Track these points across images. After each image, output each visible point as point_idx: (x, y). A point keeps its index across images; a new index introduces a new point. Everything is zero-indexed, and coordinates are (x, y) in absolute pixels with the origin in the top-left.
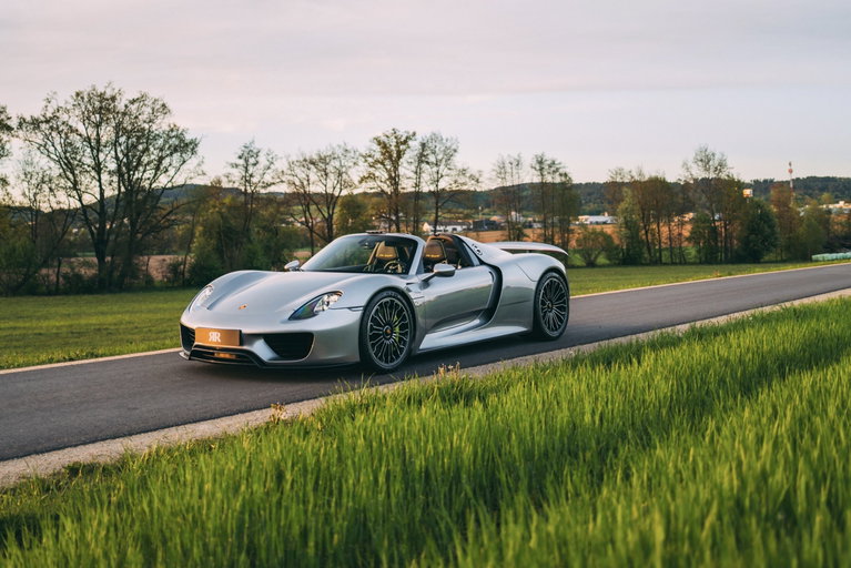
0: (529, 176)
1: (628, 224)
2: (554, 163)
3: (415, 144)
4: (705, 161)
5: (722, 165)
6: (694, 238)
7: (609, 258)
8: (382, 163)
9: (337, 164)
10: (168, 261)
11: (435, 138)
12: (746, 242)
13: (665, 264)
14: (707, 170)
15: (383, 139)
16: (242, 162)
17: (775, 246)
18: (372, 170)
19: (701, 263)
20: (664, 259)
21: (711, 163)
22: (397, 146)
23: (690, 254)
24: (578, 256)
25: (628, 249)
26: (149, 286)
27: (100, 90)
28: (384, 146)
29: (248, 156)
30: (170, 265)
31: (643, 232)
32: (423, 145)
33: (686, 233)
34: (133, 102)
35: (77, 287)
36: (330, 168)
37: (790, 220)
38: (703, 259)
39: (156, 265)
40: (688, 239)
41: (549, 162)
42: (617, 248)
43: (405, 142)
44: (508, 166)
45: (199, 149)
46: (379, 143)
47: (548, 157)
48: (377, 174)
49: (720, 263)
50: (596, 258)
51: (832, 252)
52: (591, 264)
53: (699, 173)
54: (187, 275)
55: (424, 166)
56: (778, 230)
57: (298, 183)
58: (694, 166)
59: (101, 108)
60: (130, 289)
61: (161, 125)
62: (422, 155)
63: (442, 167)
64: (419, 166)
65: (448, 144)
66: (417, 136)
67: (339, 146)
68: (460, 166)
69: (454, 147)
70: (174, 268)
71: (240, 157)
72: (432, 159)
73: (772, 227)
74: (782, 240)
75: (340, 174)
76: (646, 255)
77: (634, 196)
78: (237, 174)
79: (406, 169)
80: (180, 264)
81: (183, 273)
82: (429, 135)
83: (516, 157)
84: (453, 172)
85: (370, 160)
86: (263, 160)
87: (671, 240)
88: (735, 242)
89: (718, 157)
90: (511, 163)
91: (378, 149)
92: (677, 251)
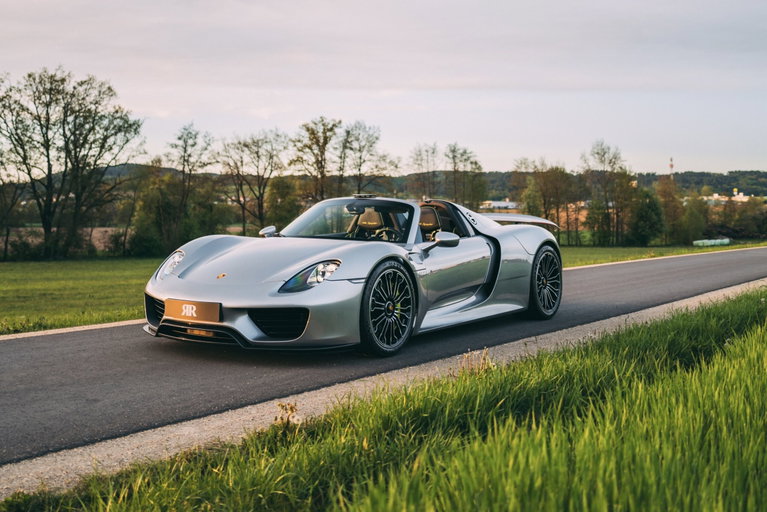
1: (531, 209)
2: (465, 152)
3: (340, 132)
4: (601, 154)
5: (616, 159)
6: (589, 223)
8: (310, 148)
9: (269, 147)
10: (110, 233)
11: (359, 126)
12: (635, 228)
13: (563, 246)
14: (602, 162)
15: (312, 126)
16: (181, 143)
17: (660, 232)
18: (300, 154)
19: (594, 245)
20: (561, 242)
21: (606, 156)
22: (324, 133)
23: (584, 237)
26: (92, 255)
27: (51, 72)
28: (312, 132)
29: (187, 138)
30: (112, 236)
32: (348, 133)
33: (582, 219)
34: (81, 84)
35: (24, 255)
36: (262, 151)
37: (675, 210)
38: (597, 242)
39: (98, 236)
40: (584, 224)
41: (461, 151)
43: (331, 130)
44: (424, 154)
45: (142, 130)
46: (308, 130)
47: (461, 147)
48: (305, 157)
49: (612, 246)
51: (710, 238)
53: (596, 165)
54: (127, 246)
55: (348, 151)
56: (663, 217)
57: (232, 164)
58: (591, 158)
59: (52, 89)
60: (74, 258)
61: (107, 107)
62: (346, 141)
63: (364, 153)
64: (343, 151)
65: (371, 133)
66: (343, 124)
67: (271, 131)
68: (381, 153)
69: (376, 135)
70: (116, 239)
71: (180, 139)
72: (355, 145)
73: (658, 215)
74: (667, 227)
75: (271, 157)
77: (537, 183)
78: (176, 154)
79: (332, 154)
80: (121, 236)
81: (123, 244)
82: (353, 123)
83: (432, 145)
84: (374, 158)
85: (299, 145)
86: (201, 142)
87: (568, 223)
88: (626, 227)
89: (612, 151)
90: (427, 151)
91: (307, 135)
92: (574, 234)
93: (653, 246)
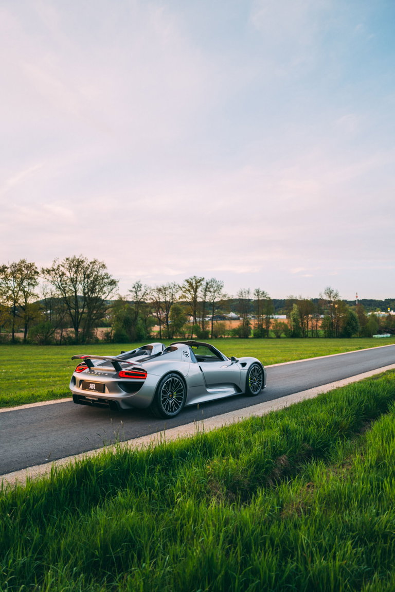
0: (253, 297)
1: (295, 320)
2: (263, 293)
3: (204, 283)
4: (329, 293)
5: (336, 295)
6: (323, 327)
7: (285, 334)
8: (189, 290)
9: (171, 291)
10: (104, 332)
11: (213, 281)
12: (345, 329)
13: (310, 338)
14: (330, 297)
15: (190, 280)
16: (134, 290)
17: (357, 331)
18: (184, 294)
19: (325, 337)
20: (309, 336)
21: (332, 294)
22: (196, 284)
23: (320, 333)
24: (273, 333)
25: (294, 331)
26: (97, 342)
27: (77, 258)
28: (191, 284)
29: (138, 287)
30: (105, 333)
31: (300, 324)
32: (207, 284)
33: (320, 325)
34: (91, 263)
36: (167, 292)
37: (364, 320)
38: (327, 336)
39: (100, 332)
40: (320, 327)
41: (262, 292)
42: (289, 330)
43: (199, 282)
45: (118, 284)
46: (188, 282)
47: (261, 290)
48: (187, 295)
49: (334, 337)
50: (281, 334)
51: (380, 334)
52: (278, 337)
53: (326, 297)
54: (112, 338)
55: (208, 293)
56: (359, 324)
57: (154, 299)
58: (324, 295)
59: (77, 265)
60: (88, 343)
61: (102, 272)
62: (207, 287)
63: (216, 293)
64: (205, 293)
65: (219, 283)
66: (205, 280)
67: (172, 283)
68: (224, 293)
69: (221, 285)
70: (107, 335)
71: (133, 288)
72: (212, 289)
73: (356, 323)
74: (360, 328)
75: (172, 295)
76: (302, 334)
77: (298, 308)
78: (133, 294)
79: (200, 293)
80: (109, 333)
81: (111, 337)
82: (210, 279)
83: (248, 290)
84: (221, 296)
85: (184, 289)
86: (143, 289)
87: (312, 327)
88: (340, 328)
89: (335, 292)
90: (245, 292)
91: (187, 285)
92: (315, 332)
93: (354, 338)
